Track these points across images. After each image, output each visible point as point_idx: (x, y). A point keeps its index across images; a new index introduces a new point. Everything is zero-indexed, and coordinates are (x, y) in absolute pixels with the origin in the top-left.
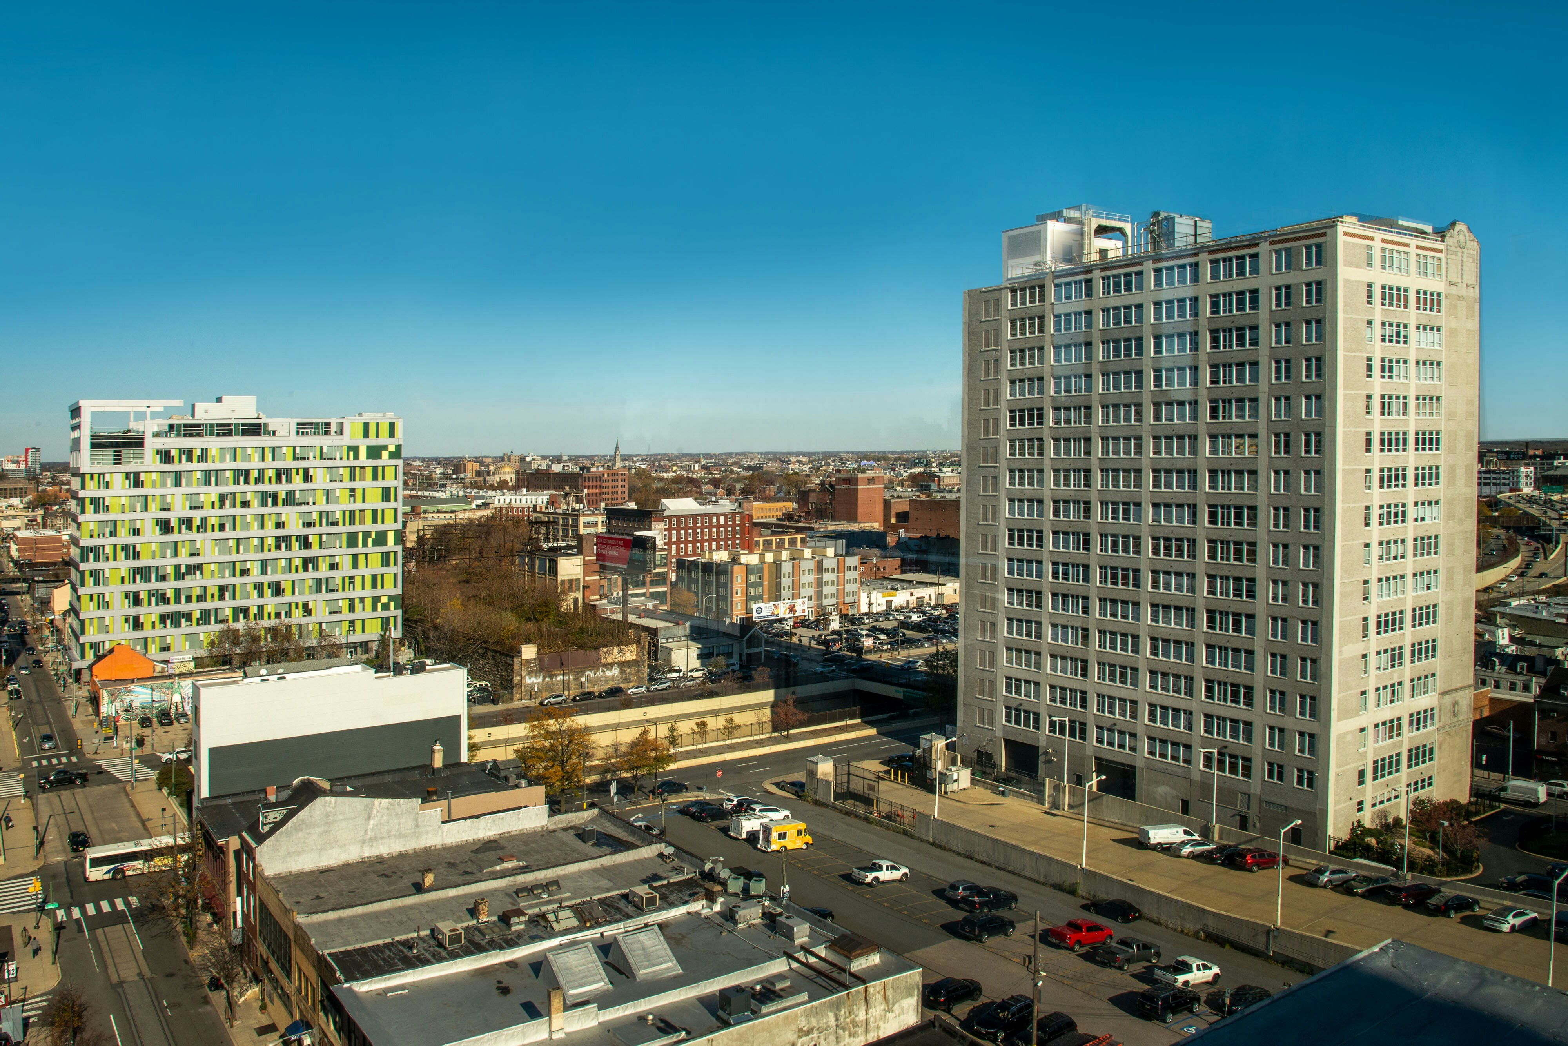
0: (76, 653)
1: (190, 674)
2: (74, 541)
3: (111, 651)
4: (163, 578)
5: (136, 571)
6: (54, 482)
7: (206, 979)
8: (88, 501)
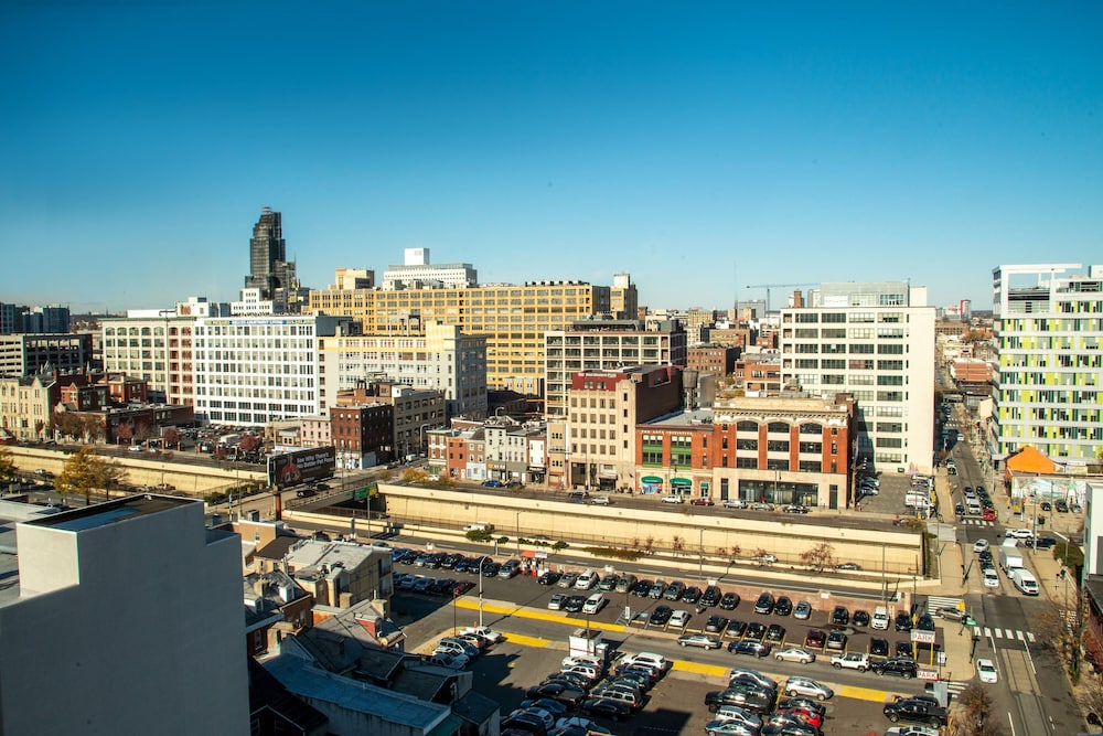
0: (995, 448)
1: (1083, 476)
2: (996, 368)
3: (1022, 450)
4: (1064, 400)
5: (1041, 393)
6: (980, 325)
7: (1086, 713)
8: (1006, 339)
